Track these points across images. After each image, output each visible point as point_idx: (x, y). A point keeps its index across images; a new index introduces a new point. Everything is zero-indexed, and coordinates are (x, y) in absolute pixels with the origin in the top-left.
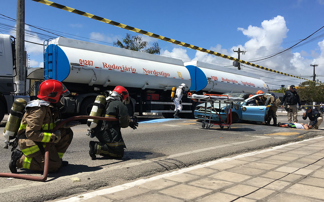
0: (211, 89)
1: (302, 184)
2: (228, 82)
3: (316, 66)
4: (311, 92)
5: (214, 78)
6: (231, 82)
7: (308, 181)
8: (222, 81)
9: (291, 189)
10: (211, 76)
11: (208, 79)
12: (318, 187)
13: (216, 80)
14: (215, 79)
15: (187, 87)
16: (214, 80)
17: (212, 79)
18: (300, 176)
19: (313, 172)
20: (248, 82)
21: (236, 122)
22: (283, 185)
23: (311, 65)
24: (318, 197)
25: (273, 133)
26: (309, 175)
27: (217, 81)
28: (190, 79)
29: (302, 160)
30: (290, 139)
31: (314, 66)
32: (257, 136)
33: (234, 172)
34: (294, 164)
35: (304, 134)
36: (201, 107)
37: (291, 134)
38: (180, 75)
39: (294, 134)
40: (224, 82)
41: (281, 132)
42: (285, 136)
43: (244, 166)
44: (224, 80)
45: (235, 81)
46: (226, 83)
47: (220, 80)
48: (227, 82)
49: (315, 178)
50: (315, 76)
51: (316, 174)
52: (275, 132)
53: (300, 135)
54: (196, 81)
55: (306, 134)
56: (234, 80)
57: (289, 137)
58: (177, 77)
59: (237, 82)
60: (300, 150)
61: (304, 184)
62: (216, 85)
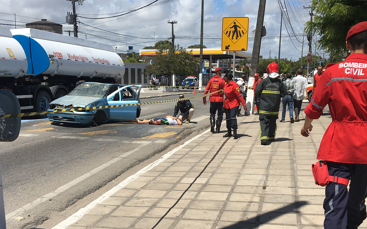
0: (54, 71)
1: (205, 191)
2: (77, 59)
3: (175, 23)
4: (171, 62)
5: (57, 54)
6: (80, 60)
7: (208, 188)
8: (69, 59)
9: (200, 196)
10: (54, 52)
11: (50, 57)
12: (216, 192)
13: (60, 59)
14: (59, 56)
15: (23, 72)
16: (58, 58)
17: (56, 57)
18: (201, 185)
19: (209, 180)
20: (101, 58)
21: (103, 122)
22: (193, 195)
23: (169, 22)
24: (219, 200)
25: (151, 135)
26: (206, 183)
27: (62, 59)
28: (25, 59)
29: (195, 169)
30: (170, 141)
31: (172, 23)
32: (138, 142)
33: (150, 189)
34: (191, 174)
35: (181, 132)
36: (57, 105)
37: (169, 135)
38: (11, 54)
39: (172, 135)
40: (71, 60)
41: (158, 133)
42: (164, 138)
43: (154, 181)
44: (71, 56)
45: (84, 58)
46: (73, 62)
47: (65, 57)
48: (74, 60)
49: (211, 185)
50: (173, 38)
51: (212, 181)
52: (152, 134)
53: (178, 134)
54: (32, 59)
55: (183, 132)
56: (83, 56)
57: (168, 138)
58: (7, 57)
59: (87, 59)
60: (188, 157)
61: (207, 192)
62: (62, 64)
